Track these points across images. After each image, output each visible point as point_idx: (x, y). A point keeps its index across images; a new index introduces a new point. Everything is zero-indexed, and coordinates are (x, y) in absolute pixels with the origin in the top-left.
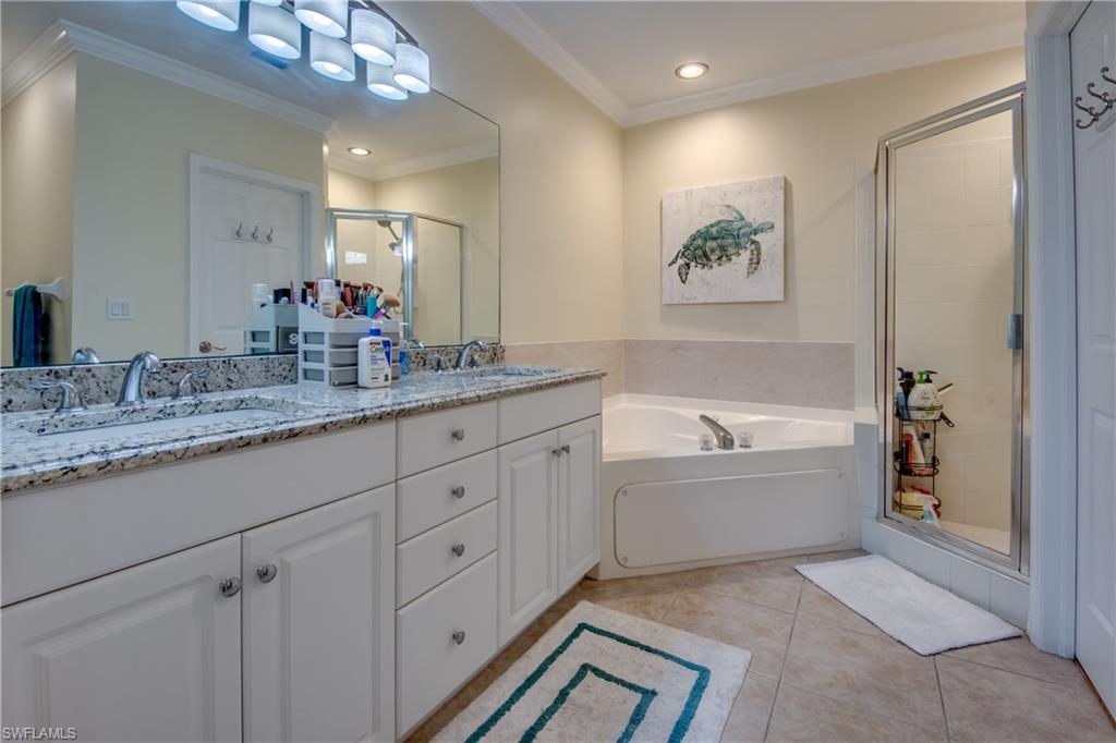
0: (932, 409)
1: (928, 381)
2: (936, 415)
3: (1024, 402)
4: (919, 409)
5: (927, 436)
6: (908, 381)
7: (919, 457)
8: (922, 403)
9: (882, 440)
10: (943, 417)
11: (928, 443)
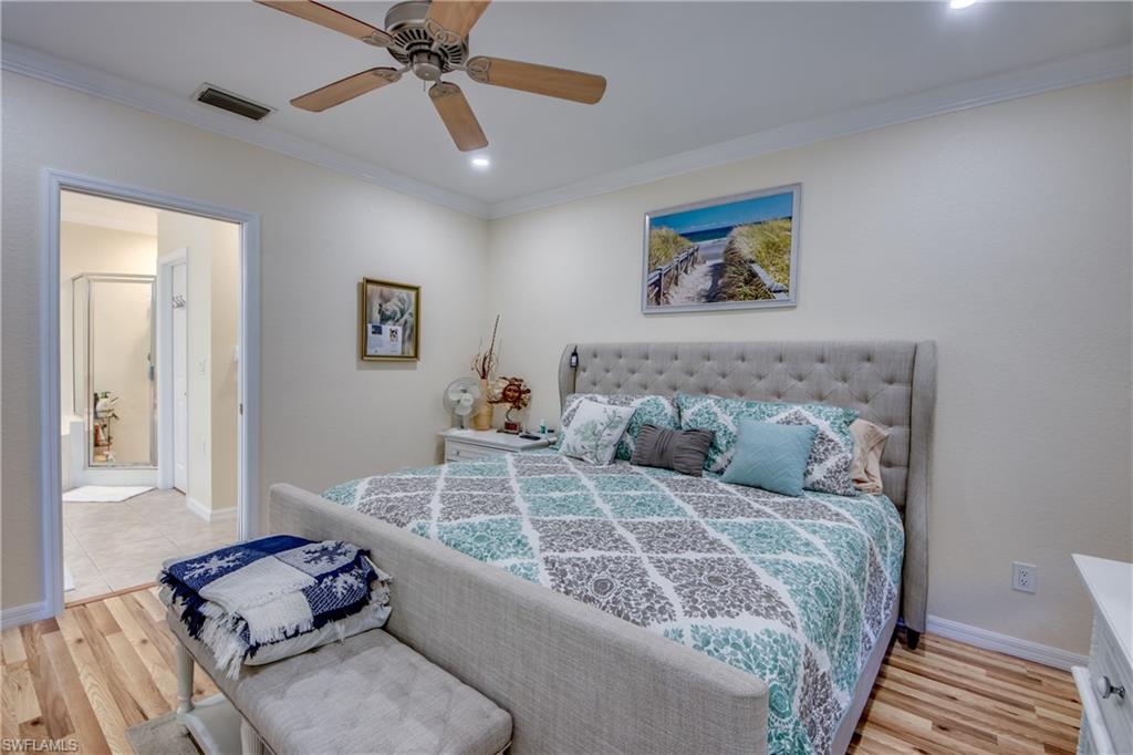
0: (110, 411)
1: (106, 397)
2: (110, 414)
3: (155, 406)
4: (103, 411)
5: (105, 426)
6: (96, 399)
7: (102, 437)
8: (104, 409)
9: (86, 429)
10: (114, 415)
11: (106, 429)
